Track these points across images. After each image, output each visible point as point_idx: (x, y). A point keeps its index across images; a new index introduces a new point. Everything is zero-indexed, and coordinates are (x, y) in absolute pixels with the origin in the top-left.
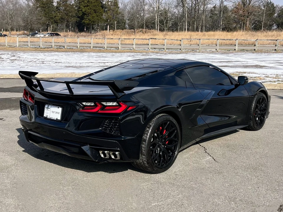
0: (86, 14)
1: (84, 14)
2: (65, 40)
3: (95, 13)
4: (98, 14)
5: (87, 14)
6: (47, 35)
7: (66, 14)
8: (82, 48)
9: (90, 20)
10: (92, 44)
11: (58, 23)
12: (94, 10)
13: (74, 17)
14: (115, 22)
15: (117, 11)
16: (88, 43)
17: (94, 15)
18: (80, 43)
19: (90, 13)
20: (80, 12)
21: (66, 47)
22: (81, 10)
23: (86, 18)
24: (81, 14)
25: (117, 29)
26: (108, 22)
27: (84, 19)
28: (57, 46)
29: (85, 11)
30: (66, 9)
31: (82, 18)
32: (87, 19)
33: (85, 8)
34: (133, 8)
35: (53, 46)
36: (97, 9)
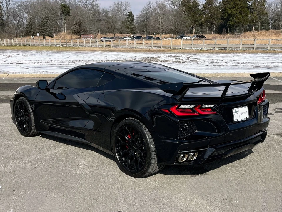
0: (232, 16)
1: (230, 16)
3: (241, 14)
4: (243, 15)
5: (233, 15)
6: (193, 38)
7: (211, 16)
8: (245, 49)
9: (236, 22)
10: (255, 45)
11: (203, 25)
12: (241, 12)
13: (219, 19)
14: (259, 23)
15: (263, 12)
16: (251, 44)
17: (240, 16)
18: (242, 44)
19: (236, 15)
20: (226, 13)
21: (228, 49)
22: (227, 12)
23: (231, 19)
24: (227, 16)
25: (261, 29)
26: (254, 22)
27: (229, 21)
28: (219, 48)
29: (231, 13)
30: (211, 11)
31: (228, 20)
32: (232, 21)
33: (231, 9)
34: (277, 8)
36: (243, 10)
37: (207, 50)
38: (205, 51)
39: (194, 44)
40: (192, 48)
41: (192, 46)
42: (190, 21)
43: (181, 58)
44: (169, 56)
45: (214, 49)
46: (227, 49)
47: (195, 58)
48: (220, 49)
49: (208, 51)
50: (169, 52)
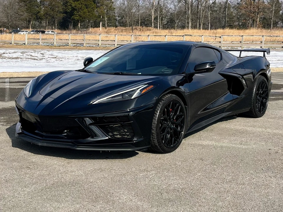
0: (76, 10)
1: (74, 9)
2: (84, 36)
3: (87, 8)
4: (89, 9)
5: (78, 9)
6: (32, 33)
7: (52, 9)
9: (81, 17)
10: (116, 41)
11: (42, 19)
12: (86, 5)
13: (61, 12)
14: (106, 19)
15: (110, 7)
16: (111, 40)
17: (86, 10)
18: (101, 40)
19: (81, 9)
20: (69, 7)
21: (85, 45)
22: (70, 5)
23: (76, 13)
24: (70, 10)
26: (101, 18)
27: (74, 15)
28: (74, 44)
29: (76, 6)
30: (51, 4)
31: (71, 14)
32: (77, 15)
33: (76, 2)
34: (124, 4)
35: (70, 44)
36: (89, 3)
37: (59, 46)
38: (57, 47)
39: (42, 39)
40: (41, 43)
41: (40, 41)
42: (26, 13)
43: (33, 54)
44: (15, 52)
45: (68, 45)
46: (83, 46)
47: (52, 55)
48: (75, 46)
49: (61, 48)
50: (11, 48)
